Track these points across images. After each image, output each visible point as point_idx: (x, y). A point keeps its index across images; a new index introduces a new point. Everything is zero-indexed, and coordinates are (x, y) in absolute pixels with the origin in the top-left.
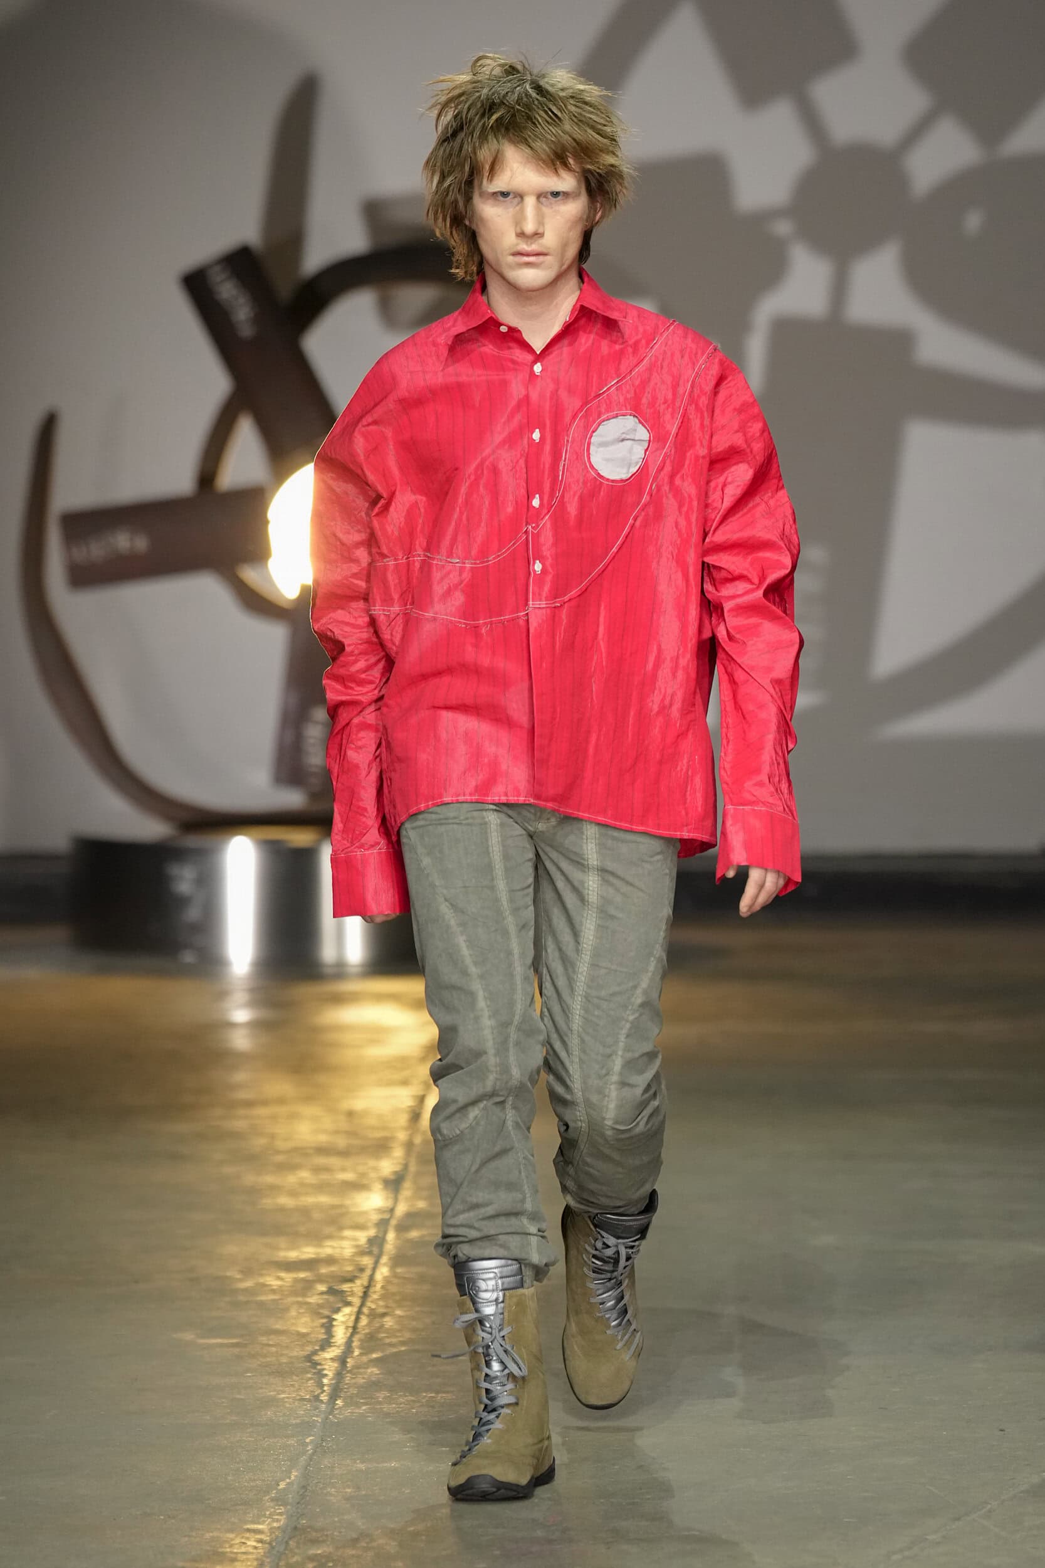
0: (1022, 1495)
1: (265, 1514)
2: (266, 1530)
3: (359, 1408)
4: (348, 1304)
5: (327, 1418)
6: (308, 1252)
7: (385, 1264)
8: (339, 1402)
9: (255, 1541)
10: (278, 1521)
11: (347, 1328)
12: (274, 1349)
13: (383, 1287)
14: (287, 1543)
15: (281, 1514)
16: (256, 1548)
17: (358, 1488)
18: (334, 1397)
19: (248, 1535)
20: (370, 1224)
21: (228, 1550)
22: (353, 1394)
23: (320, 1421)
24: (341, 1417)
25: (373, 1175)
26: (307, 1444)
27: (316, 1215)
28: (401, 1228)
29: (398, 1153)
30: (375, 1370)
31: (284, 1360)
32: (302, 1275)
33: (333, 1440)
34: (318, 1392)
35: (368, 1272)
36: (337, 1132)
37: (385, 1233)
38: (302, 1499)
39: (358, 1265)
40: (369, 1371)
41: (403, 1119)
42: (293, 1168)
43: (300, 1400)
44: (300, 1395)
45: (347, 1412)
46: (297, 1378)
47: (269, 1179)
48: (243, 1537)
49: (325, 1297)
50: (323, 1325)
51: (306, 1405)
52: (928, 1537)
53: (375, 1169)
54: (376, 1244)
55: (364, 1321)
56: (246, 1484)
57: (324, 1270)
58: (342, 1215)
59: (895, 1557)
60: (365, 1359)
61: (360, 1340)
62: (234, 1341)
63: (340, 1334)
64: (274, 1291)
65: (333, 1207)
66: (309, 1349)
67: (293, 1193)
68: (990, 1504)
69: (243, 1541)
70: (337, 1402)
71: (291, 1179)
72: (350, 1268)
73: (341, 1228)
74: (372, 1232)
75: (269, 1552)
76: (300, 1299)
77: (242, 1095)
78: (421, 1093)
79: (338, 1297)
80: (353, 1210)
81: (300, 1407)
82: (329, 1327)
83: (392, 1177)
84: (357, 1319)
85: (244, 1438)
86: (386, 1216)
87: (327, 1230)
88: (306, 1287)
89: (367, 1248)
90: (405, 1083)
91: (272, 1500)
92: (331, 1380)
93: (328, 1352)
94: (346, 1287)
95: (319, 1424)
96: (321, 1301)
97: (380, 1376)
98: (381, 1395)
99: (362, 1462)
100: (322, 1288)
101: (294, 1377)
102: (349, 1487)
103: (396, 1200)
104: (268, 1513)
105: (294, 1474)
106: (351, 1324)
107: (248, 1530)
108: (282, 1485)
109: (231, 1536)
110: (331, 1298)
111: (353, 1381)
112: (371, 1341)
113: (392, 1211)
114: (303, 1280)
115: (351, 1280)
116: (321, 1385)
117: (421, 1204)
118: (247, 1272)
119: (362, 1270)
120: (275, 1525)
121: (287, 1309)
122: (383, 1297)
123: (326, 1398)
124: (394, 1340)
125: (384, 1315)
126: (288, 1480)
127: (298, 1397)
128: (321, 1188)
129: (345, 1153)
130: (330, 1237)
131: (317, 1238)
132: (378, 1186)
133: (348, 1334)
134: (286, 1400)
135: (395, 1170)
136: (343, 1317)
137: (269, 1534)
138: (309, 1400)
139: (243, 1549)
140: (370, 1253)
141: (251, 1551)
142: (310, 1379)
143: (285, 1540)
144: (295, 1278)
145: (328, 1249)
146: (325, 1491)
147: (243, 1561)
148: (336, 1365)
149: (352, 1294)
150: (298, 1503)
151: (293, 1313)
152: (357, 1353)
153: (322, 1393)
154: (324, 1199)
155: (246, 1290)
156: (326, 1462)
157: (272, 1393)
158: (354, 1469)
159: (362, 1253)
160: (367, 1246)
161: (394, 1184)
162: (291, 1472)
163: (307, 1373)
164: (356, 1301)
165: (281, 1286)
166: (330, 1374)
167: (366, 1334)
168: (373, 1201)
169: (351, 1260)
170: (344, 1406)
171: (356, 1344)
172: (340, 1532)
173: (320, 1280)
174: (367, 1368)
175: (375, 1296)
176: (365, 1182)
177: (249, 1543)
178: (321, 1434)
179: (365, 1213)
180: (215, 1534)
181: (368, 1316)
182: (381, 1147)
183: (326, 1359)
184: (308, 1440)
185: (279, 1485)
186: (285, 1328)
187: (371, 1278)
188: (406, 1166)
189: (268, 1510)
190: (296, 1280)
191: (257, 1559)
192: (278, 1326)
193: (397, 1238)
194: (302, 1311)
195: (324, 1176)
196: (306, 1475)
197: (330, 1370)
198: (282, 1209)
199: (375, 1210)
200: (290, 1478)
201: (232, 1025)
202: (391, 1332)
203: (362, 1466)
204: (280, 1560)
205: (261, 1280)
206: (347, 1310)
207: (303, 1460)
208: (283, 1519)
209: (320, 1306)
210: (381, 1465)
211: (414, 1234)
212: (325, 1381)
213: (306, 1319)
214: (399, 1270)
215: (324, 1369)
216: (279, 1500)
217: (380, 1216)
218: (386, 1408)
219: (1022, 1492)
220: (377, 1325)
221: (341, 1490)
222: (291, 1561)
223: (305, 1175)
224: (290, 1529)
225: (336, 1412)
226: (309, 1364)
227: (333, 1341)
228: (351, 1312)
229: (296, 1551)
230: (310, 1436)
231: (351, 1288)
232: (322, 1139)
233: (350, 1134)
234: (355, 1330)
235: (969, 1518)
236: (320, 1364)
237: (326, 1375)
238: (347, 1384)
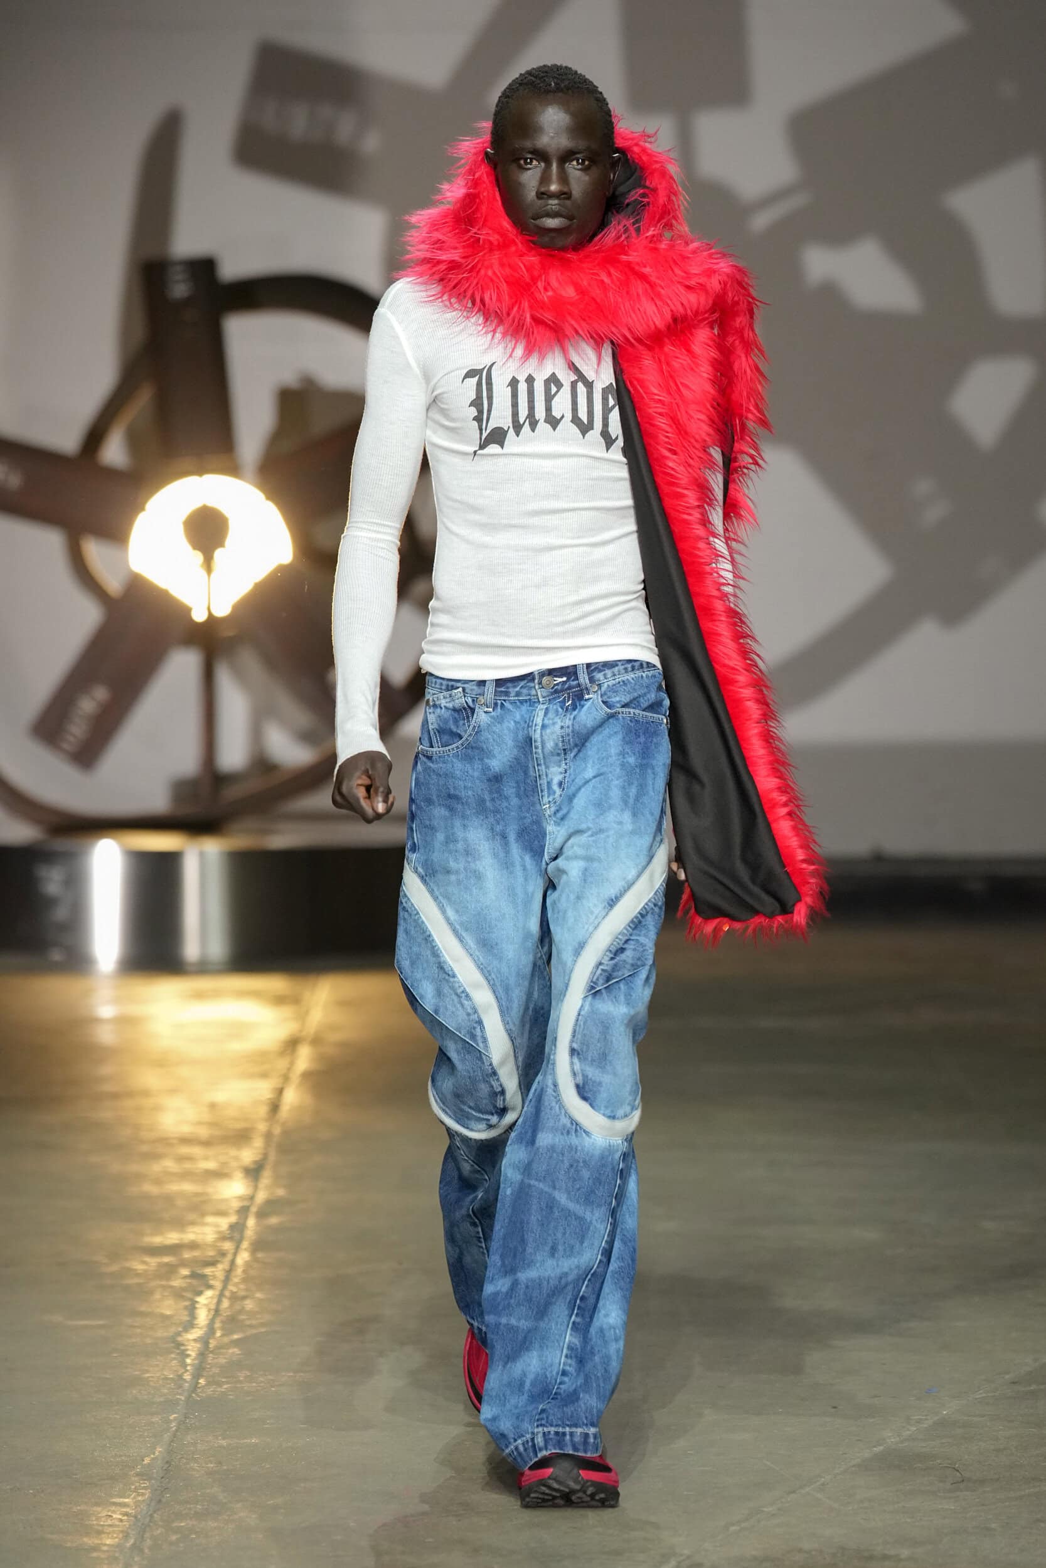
0: (853, 1469)
1: (130, 1488)
2: (132, 1504)
3: (221, 1386)
4: (210, 1287)
5: (190, 1396)
6: (172, 1237)
7: (245, 1249)
8: (202, 1381)
9: (121, 1514)
10: (143, 1494)
11: (209, 1310)
12: (139, 1331)
13: (244, 1271)
14: (151, 1516)
15: (144, 1488)
16: (121, 1520)
17: (220, 1463)
18: (197, 1376)
19: (113, 1508)
20: (231, 1211)
21: (95, 1522)
22: (215, 1373)
23: (183, 1398)
24: (204, 1395)
25: (234, 1164)
26: (171, 1421)
27: (180, 1203)
28: (261, 1215)
29: (258, 1143)
30: (236, 1351)
31: (148, 1341)
32: (167, 1259)
33: (196, 1417)
34: (181, 1371)
35: (229, 1257)
36: (200, 1123)
37: (246, 1218)
38: (166, 1474)
39: (220, 1250)
40: (231, 1351)
41: (263, 1111)
42: (156, 1157)
43: (163, 1379)
44: (164, 1375)
45: (210, 1391)
46: (161, 1358)
47: (134, 1168)
48: (108, 1511)
49: (189, 1281)
50: (186, 1308)
51: (169, 1384)
52: (765, 1509)
53: (237, 1158)
54: (236, 1231)
55: (226, 1303)
56: (112, 1459)
57: (187, 1255)
58: (204, 1202)
59: (733, 1528)
60: (226, 1340)
61: (222, 1322)
62: (101, 1322)
63: (203, 1316)
64: (138, 1275)
65: (197, 1194)
66: (173, 1330)
67: (158, 1182)
68: (824, 1478)
69: (110, 1514)
70: (200, 1381)
71: (156, 1168)
72: (211, 1253)
73: (203, 1215)
74: (233, 1219)
75: (134, 1525)
76: (164, 1283)
77: (107, 1088)
78: (280, 1086)
79: (200, 1282)
80: (215, 1197)
81: (164, 1386)
82: (192, 1309)
83: (252, 1166)
84: (219, 1302)
85: (111, 1416)
86: (246, 1203)
87: (192, 1216)
88: (171, 1270)
89: (229, 1234)
90: (264, 1075)
91: (137, 1475)
92: (193, 1360)
93: (191, 1333)
94: (208, 1271)
95: (181, 1402)
96: (184, 1285)
97: (242, 1356)
98: (241, 1376)
99: (224, 1439)
100: (185, 1272)
101: (159, 1357)
102: (211, 1462)
103: (256, 1188)
104: (133, 1487)
105: (159, 1449)
106: (213, 1307)
107: (115, 1504)
108: (147, 1461)
109: (99, 1509)
110: (194, 1282)
111: (216, 1361)
112: (232, 1322)
113: (252, 1198)
114: (167, 1264)
115: (213, 1263)
116: (184, 1365)
117: (281, 1192)
118: (114, 1256)
119: (223, 1254)
120: (140, 1498)
121: (151, 1292)
122: (245, 1280)
123: (189, 1377)
124: (254, 1322)
125: (244, 1298)
126: (152, 1456)
127: (163, 1377)
128: (186, 1176)
129: (207, 1143)
130: (193, 1223)
131: (180, 1224)
132: (239, 1175)
133: (210, 1317)
134: (151, 1379)
135: (257, 1159)
136: (205, 1300)
137: (134, 1508)
138: (172, 1379)
139: (109, 1522)
140: (231, 1239)
141: (117, 1523)
142: (174, 1359)
143: (149, 1513)
144: (159, 1263)
145: (190, 1235)
146: (188, 1466)
147: (109, 1533)
148: (198, 1345)
149: (214, 1277)
150: (162, 1478)
151: (157, 1296)
152: (218, 1334)
153: (185, 1372)
154: (188, 1187)
155: (113, 1274)
156: (189, 1438)
157: (137, 1373)
158: (216, 1445)
159: (223, 1238)
160: (228, 1232)
161: (253, 1172)
162: (155, 1448)
163: (172, 1353)
164: (218, 1284)
165: (146, 1271)
166: (193, 1354)
167: (227, 1316)
168: (234, 1189)
169: (213, 1246)
170: (206, 1385)
171: (218, 1325)
172: (203, 1505)
173: (183, 1264)
174: (228, 1349)
175: (236, 1280)
176: (226, 1171)
177: (114, 1516)
178: (184, 1411)
179: (226, 1200)
180: (83, 1507)
181: (230, 1299)
182: (241, 1137)
183: (189, 1340)
184: (172, 1418)
185: (143, 1461)
186: (150, 1310)
187: (233, 1263)
188: (265, 1156)
189: (134, 1485)
190: (161, 1265)
191: (122, 1532)
192: (143, 1309)
193: (258, 1224)
194: (166, 1294)
195: (188, 1166)
196: (170, 1451)
197: (193, 1350)
198: (147, 1197)
199: (235, 1197)
200: (154, 1454)
201: (97, 1020)
202: (252, 1314)
203: (224, 1443)
204: (144, 1531)
205: (128, 1264)
206: (209, 1293)
207: (167, 1437)
208: (148, 1495)
209: (183, 1289)
210: (242, 1442)
211: (274, 1220)
212: (188, 1361)
213: (169, 1302)
214: (260, 1255)
215: (187, 1350)
216: (144, 1475)
217: (241, 1204)
218: (246, 1386)
219: (853, 1466)
220: (237, 1307)
221: (204, 1465)
222: (155, 1533)
223: (169, 1164)
224: (153, 1504)
225: (199, 1390)
226: (172, 1345)
227: (196, 1322)
228: (214, 1295)
229: (160, 1523)
230: (175, 1413)
231: (213, 1272)
232: (186, 1129)
233: (212, 1124)
234: (217, 1311)
235: (803, 1491)
236: (183, 1345)
237: (188, 1356)
238: (209, 1364)
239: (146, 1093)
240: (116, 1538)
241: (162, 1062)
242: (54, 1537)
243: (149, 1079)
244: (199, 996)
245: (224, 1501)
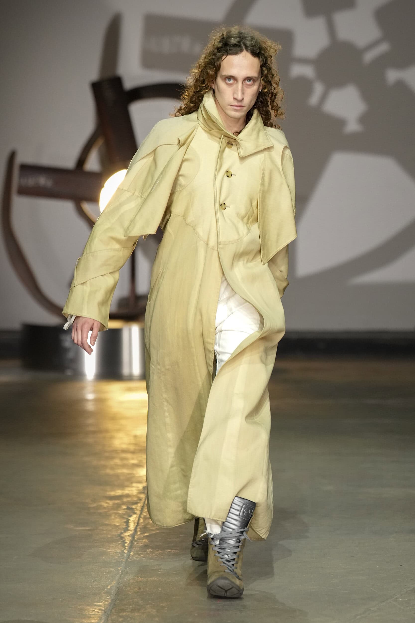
1: (102, 599)
2: (103, 605)
3: (140, 555)
4: (135, 513)
5: (127, 560)
6: (119, 492)
8: (132, 553)
9: (98, 609)
10: (107, 601)
11: (135, 523)
12: (105, 532)
14: (111, 610)
15: (108, 599)
16: (98, 612)
17: (140, 588)
18: (130, 551)
19: (95, 607)
20: (143, 481)
21: (87, 613)
22: (137, 550)
23: (124, 560)
24: (133, 559)
26: (119, 570)
27: (122, 478)
30: (146, 540)
31: (109, 536)
32: (117, 502)
33: (129, 568)
34: (123, 549)
35: (143, 501)
36: (130, 444)
38: (117, 593)
39: (139, 498)
40: (144, 541)
42: (112, 458)
45: (135, 557)
46: (115, 544)
47: (103, 463)
48: (93, 608)
49: (126, 511)
50: (125, 522)
51: (118, 554)
52: (372, 609)
55: (142, 520)
56: (94, 586)
57: (125, 500)
58: (132, 477)
60: (142, 536)
61: (140, 528)
62: (89, 528)
63: (132, 526)
64: (104, 508)
65: (129, 474)
66: (119, 532)
67: (113, 469)
68: (397, 595)
69: (93, 610)
71: (112, 463)
72: (135, 499)
73: (132, 483)
75: (104, 614)
76: (115, 511)
77: (91, 429)
79: (131, 511)
80: (137, 475)
81: (116, 555)
82: (127, 523)
84: (139, 520)
85: (93, 568)
87: (127, 483)
88: (118, 506)
89: (143, 491)
91: (105, 593)
92: (128, 544)
93: (127, 533)
94: (134, 506)
95: (123, 562)
96: (124, 512)
97: (148, 543)
98: (149, 551)
99: (141, 578)
100: (124, 507)
101: (113, 543)
102: (136, 588)
104: (103, 598)
105: (114, 582)
106: (136, 522)
107: (96, 605)
108: (109, 587)
109: (89, 607)
110: (129, 511)
111: (138, 545)
112: (145, 529)
114: (117, 504)
115: (136, 503)
116: (124, 546)
118: (94, 501)
120: (106, 603)
121: (110, 516)
123: (126, 552)
124: (152, 529)
126: (111, 585)
127: (115, 551)
128: (124, 466)
129: (133, 452)
130: (128, 486)
131: (122, 486)
133: (135, 526)
134: (110, 552)
136: (133, 519)
137: (104, 607)
138: (120, 553)
139: (93, 613)
140: (144, 493)
142: (120, 544)
143: (111, 609)
144: (114, 503)
145: (126, 491)
146: (126, 589)
147: (93, 618)
148: (130, 538)
149: (137, 509)
151: (113, 517)
152: (139, 533)
153: (125, 550)
154: (125, 471)
155: (94, 508)
156: (127, 577)
157: (104, 550)
158: (138, 580)
159: (140, 493)
160: (143, 490)
162: (112, 582)
163: (119, 541)
164: (138, 512)
165: (107, 506)
166: (128, 542)
167: (142, 526)
169: (136, 496)
170: (134, 555)
171: (138, 530)
172: (133, 606)
173: (124, 503)
174: (143, 539)
176: (140, 464)
177: (96, 610)
178: (125, 566)
179: (140, 477)
180: (82, 607)
181: (143, 518)
183: (126, 536)
185: (107, 587)
186: (109, 523)
189: (103, 597)
191: (99, 617)
192: (107, 522)
194: (116, 516)
195: (125, 462)
196: (119, 583)
197: (128, 540)
198: (108, 475)
200: (112, 584)
201: (87, 400)
204: (108, 617)
205: (100, 504)
206: (135, 516)
207: (117, 577)
208: (109, 601)
209: (124, 514)
210: (149, 579)
213: (118, 520)
215: (125, 540)
216: (108, 593)
218: (151, 556)
219: (409, 591)
220: (147, 522)
221: (133, 589)
222: (113, 618)
223: (117, 461)
224: (112, 605)
225: (131, 557)
226: (119, 538)
227: (129, 528)
228: (136, 517)
229: (115, 614)
230: (120, 567)
231: (136, 507)
232: (124, 446)
233: (135, 444)
234: (138, 524)
235: (388, 601)
236: (124, 538)
237: (126, 542)
238: (135, 546)
239: (107, 431)
240: (96, 620)
241: (114, 418)
242: (70, 619)
243: (109, 425)
244: (130, 390)
245: (142, 604)
